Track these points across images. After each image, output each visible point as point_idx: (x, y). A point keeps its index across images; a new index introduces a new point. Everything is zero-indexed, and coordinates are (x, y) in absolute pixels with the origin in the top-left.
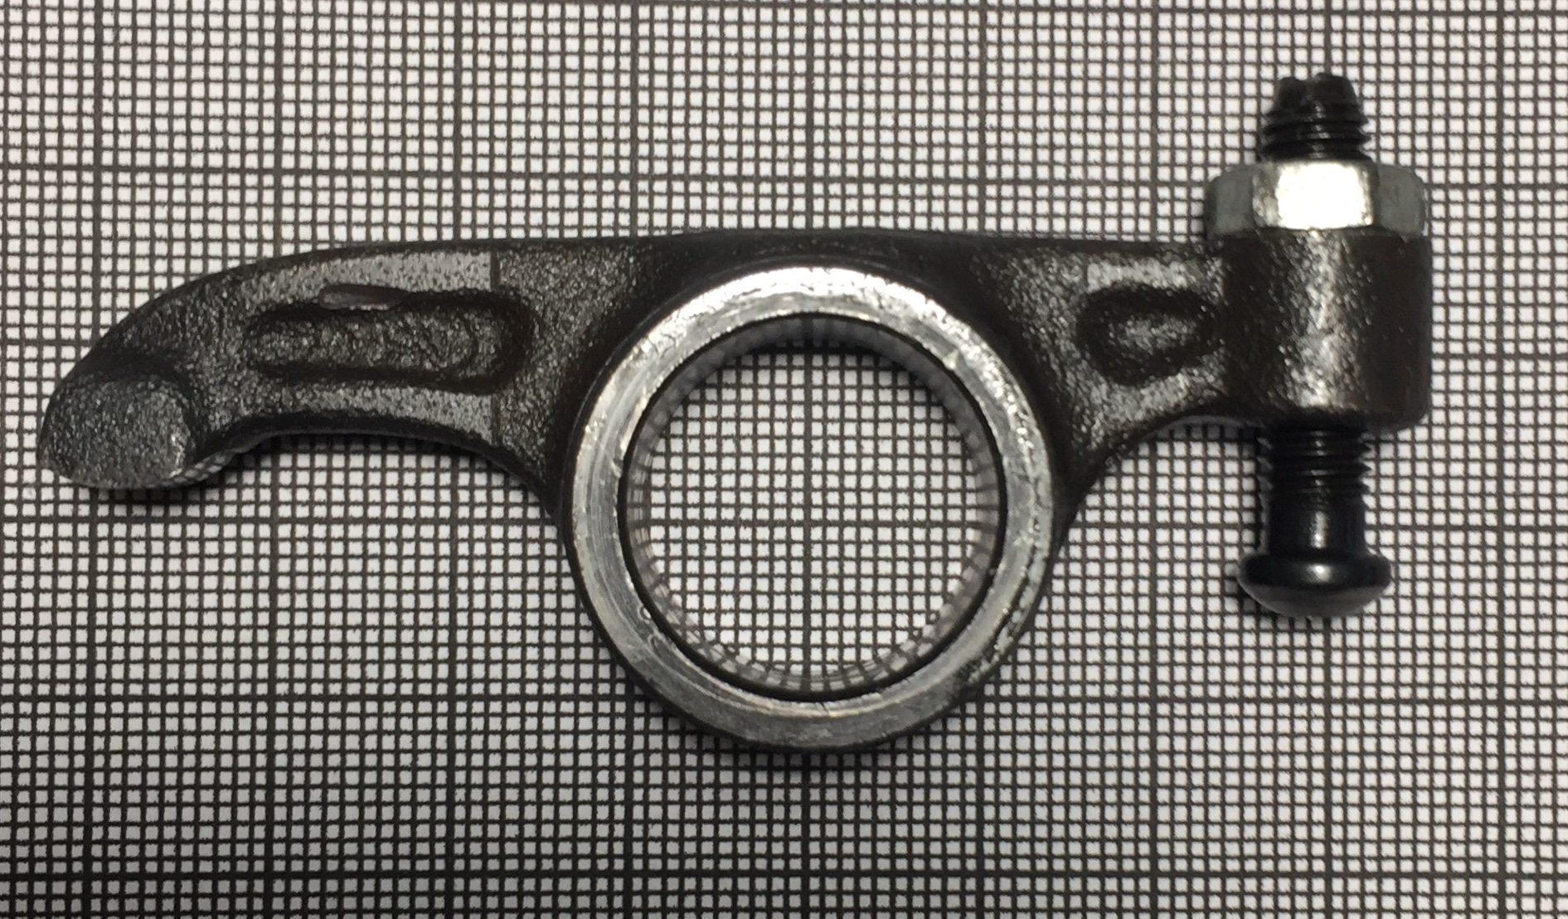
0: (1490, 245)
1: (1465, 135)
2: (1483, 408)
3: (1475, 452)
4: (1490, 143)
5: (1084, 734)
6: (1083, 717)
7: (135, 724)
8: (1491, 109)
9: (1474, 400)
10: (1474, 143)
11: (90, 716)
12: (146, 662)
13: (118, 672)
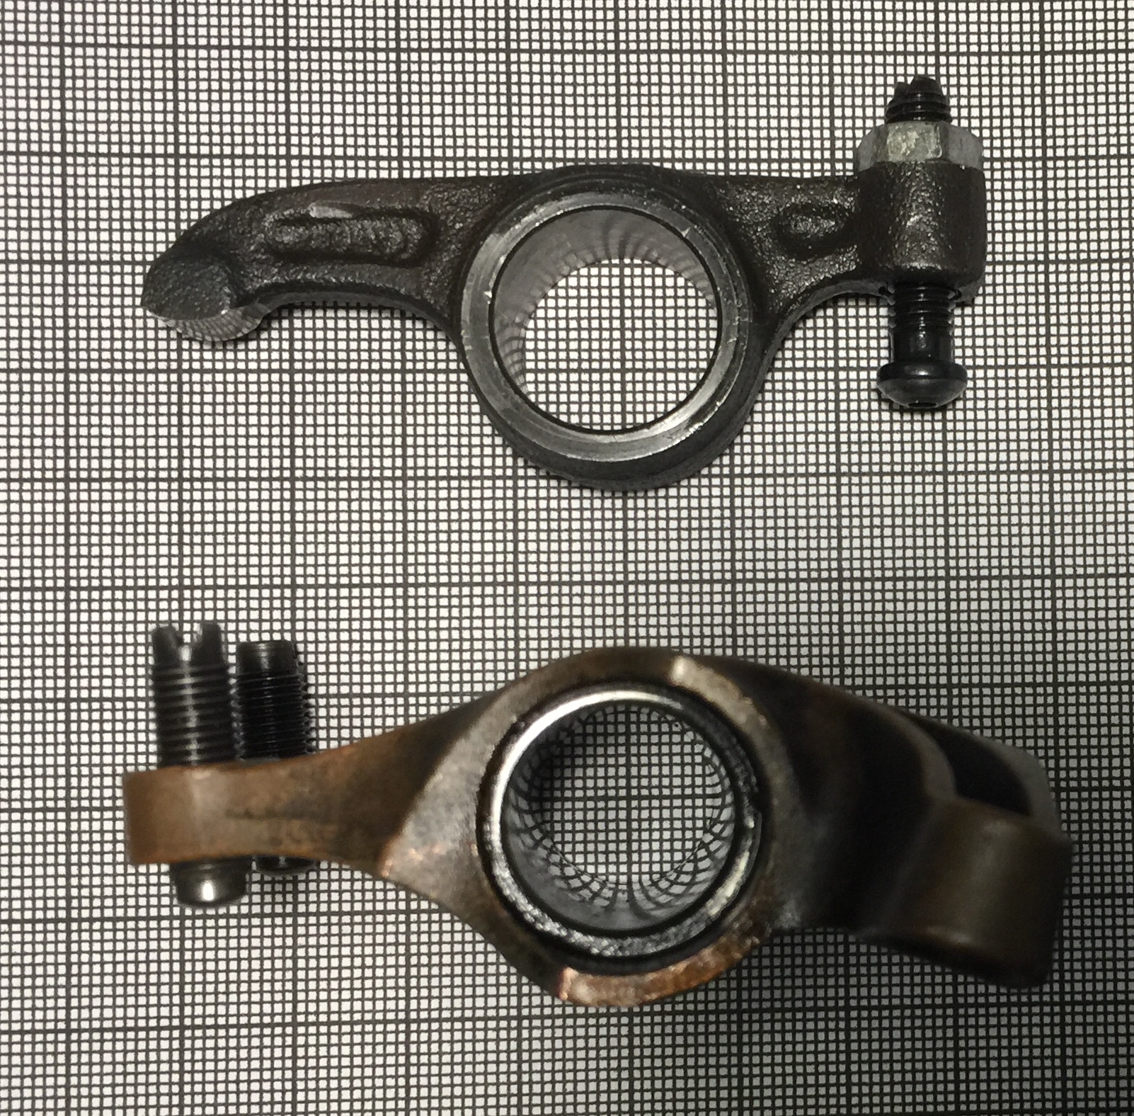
0: (1040, 195)
1: (1023, 128)
2: (1037, 294)
3: (1032, 320)
4: (1038, 132)
5: (796, 496)
6: (795, 486)
7: (209, 495)
8: (1038, 111)
9: (1031, 289)
10: (1028, 133)
11: (181, 490)
12: (214, 457)
13: (197, 463)
